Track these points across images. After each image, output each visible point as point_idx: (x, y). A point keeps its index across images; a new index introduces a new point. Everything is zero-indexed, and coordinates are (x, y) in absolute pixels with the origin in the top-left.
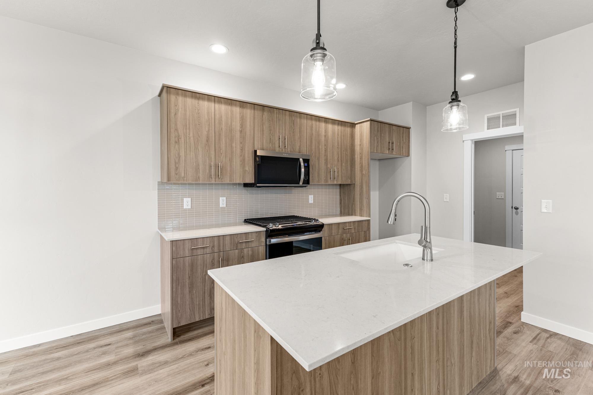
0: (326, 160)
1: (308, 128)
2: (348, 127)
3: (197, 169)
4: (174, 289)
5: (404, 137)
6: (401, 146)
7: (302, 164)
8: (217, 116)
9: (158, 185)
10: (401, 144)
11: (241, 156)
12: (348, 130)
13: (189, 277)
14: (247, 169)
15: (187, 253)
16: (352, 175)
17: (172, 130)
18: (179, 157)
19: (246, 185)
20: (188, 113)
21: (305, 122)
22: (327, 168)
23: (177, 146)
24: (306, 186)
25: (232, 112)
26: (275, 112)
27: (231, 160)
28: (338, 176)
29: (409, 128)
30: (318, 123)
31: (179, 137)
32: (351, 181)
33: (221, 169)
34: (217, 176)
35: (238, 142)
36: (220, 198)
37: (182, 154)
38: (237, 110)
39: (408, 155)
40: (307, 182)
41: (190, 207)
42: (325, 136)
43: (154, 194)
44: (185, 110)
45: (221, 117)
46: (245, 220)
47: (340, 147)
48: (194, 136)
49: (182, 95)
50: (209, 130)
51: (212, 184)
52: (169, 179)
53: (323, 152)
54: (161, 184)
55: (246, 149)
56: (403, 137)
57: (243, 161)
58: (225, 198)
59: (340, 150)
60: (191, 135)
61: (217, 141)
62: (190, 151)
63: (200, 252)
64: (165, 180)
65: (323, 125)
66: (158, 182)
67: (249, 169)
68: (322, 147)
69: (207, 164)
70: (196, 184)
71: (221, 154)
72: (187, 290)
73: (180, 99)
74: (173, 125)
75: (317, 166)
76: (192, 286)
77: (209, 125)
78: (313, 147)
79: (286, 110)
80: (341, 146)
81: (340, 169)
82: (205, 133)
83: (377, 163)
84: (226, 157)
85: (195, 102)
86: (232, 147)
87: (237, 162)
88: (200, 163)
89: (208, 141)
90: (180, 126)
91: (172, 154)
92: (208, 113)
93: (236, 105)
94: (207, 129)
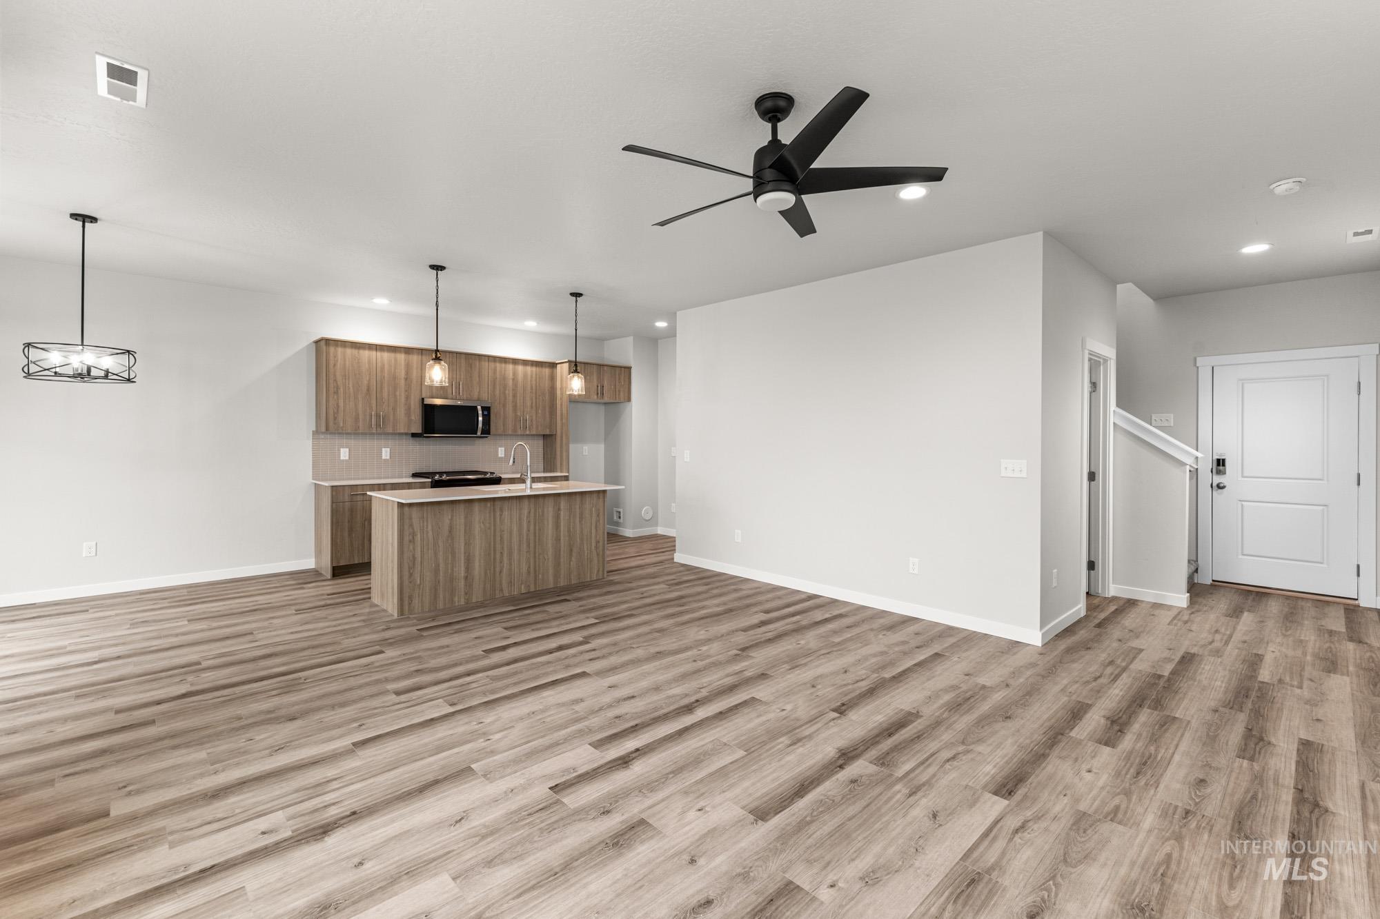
0: (515, 407)
1: (490, 371)
2: (545, 367)
3: (357, 419)
4: (334, 531)
5: (622, 377)
6: (617, 390)
7: (480, 412)
8: (379, 365)
9: (313, 434)
10: (617, 387)
11: (406, 405)
12: (547, 371)
13: (349, 522)
14: (413, 418)
15: (347, 498)
16: (552, 423)
17: (331, 381)
18: (338, 406)
19: (414, 435)
20: (347, 363)
21: (485, 364)
22: (516, 416)
23: (335, 397)
24: (486, 437)
25: (396, 360)
26: (448, 356)
27: (394, 409)
28: (532, 425)
29: (629, 368)
30: (503, 365)
31: (338, 388)
32: (550, 431)
33: (383, 419)
34: (378, 425)
35: (403, 390)
36: (383, 449)
37: (341, 404)
38: (401, 357)
39: (629, 399)
40: (487, 431)
41: (347, 458)
42: (513, 379)
43: (308, 444)
44: (345, 361)
45: (384, 365)
46: (413, 474)
47: (534, 391)
48: (353, 387)
49: (341, 346)
50: (369, 380)
51: (373, 434)
52: (327, 429)
53: (510, 398)
54: (316, 433)
55: (412, 397)
56: (619, 379)
57: (408, 410)
58: (388, 449)
59: (534, 395)
60: (351, 385)
61: (378, 390)
62: (350, 401)
63: (359, 498)
64: (323, 429)
65: (510, 367)
66: (313, 431)
67: (415, 418)
68: (509, 393)
69: (368, 414)
70: (356, 433)
71: (384, 403)
72: (346, 534)
73: (340, 350)
74: (332, 376)
75: (502, 413)
76: (351, 530)
77: (370, 374)
78: (497, 392)
79: (461, 353)
80: (536, 390)
81: (534, 417)
82: (365, 382)
83: (603, 407)
84: (389, 406)
85: (355, 352)
86: (395, 396)
87: (401, 412)
88: (360, 413)
89: (368, 390)
90: (339, 378)
91: (330, 404)
92: (369, 362)
93: (400, 352)
94: (368, 378)
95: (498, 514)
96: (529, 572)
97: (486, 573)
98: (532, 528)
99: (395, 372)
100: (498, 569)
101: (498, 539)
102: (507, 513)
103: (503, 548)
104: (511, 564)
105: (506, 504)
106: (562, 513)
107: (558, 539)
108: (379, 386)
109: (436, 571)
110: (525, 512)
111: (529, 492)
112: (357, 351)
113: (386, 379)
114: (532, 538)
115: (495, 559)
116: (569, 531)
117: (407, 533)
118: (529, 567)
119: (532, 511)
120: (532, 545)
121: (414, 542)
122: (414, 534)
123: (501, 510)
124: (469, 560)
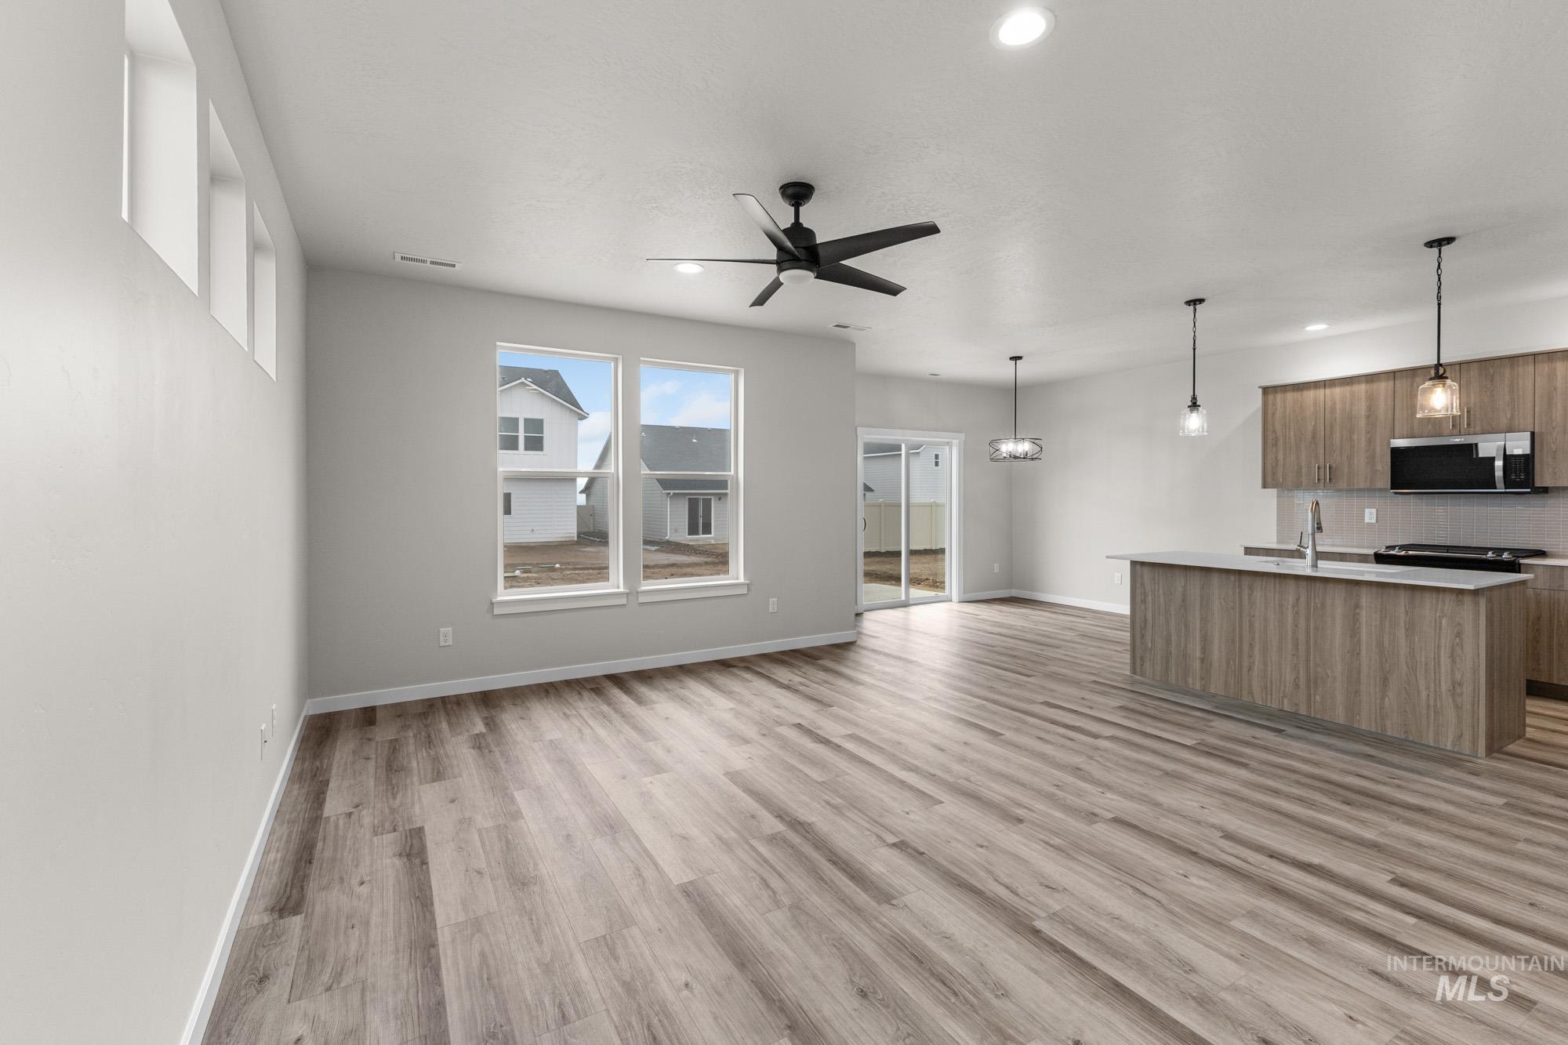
1: (1539, 379)
3: (1299, 473)
8: (1329, 404)
11: (1367, 451)
14: (1378, 468)
18: (1277, 460)
23: (1274, 449)
25: (1353, 394)
27: (1350, 458)
31: (1276, 440)
33: (1334, 471)
35: (1364, 431)
36: (1366, 510)
37: (1281, 457)
38: (1362, 388)
44: (1285, 407)
45: (1335, 403)
48: (1295, 435)
49: (1281, 392)
50: (1315, 426)
55: (1378, 441)
57: (1372, 458)
58: (1374, 511)
60: (1292, 434)
61: (1327, 436)
62: (1290, 453)
67: (1383, 468)
69: (1313, 466)
71: (1334, 451)
73: (1279, 396)
74: (1271, 427)
77: (1316, 418)
79: (1469, 362)
82: (1310, 428)
84: (1341, 455)
85: (1297, 395)
86: (1351, 439)
87: (1360, 461)
88: (1303, 464)
89: (1314, 438)
90: (1278, 426)
91: (1269, 458)
92: (1315, 404)
93: (1359, 382)
94: (1313, 424)
95: (1246, 592)
96: (1297, 686)
97: (1228, 664)
98: (1302, 623)
99: (1351, 410)
100: (1245, 664)
101: (1246, 624)
102: (1259, 595)
103: (1253, 639)
104: (1265, 664)
105: (1258, 583)
106: (1364, 613)
107: (1355, 652)
108: (1328, 428)
109: (1168, 641)
110: (1291, 599)
111: (1309, 572)
112: (1299, 393)
113: (1338, 420)
114: (1302, 637)
115: (1241, 650)
116: (1380, 645)
117: (1138, 592)
118: (1297, 678)
119: (1303, 599)
120: (1302, 648)
121: (1145, 602)
122: (1145, 594)
123: (1251, 588)
124: (1206, 641)
